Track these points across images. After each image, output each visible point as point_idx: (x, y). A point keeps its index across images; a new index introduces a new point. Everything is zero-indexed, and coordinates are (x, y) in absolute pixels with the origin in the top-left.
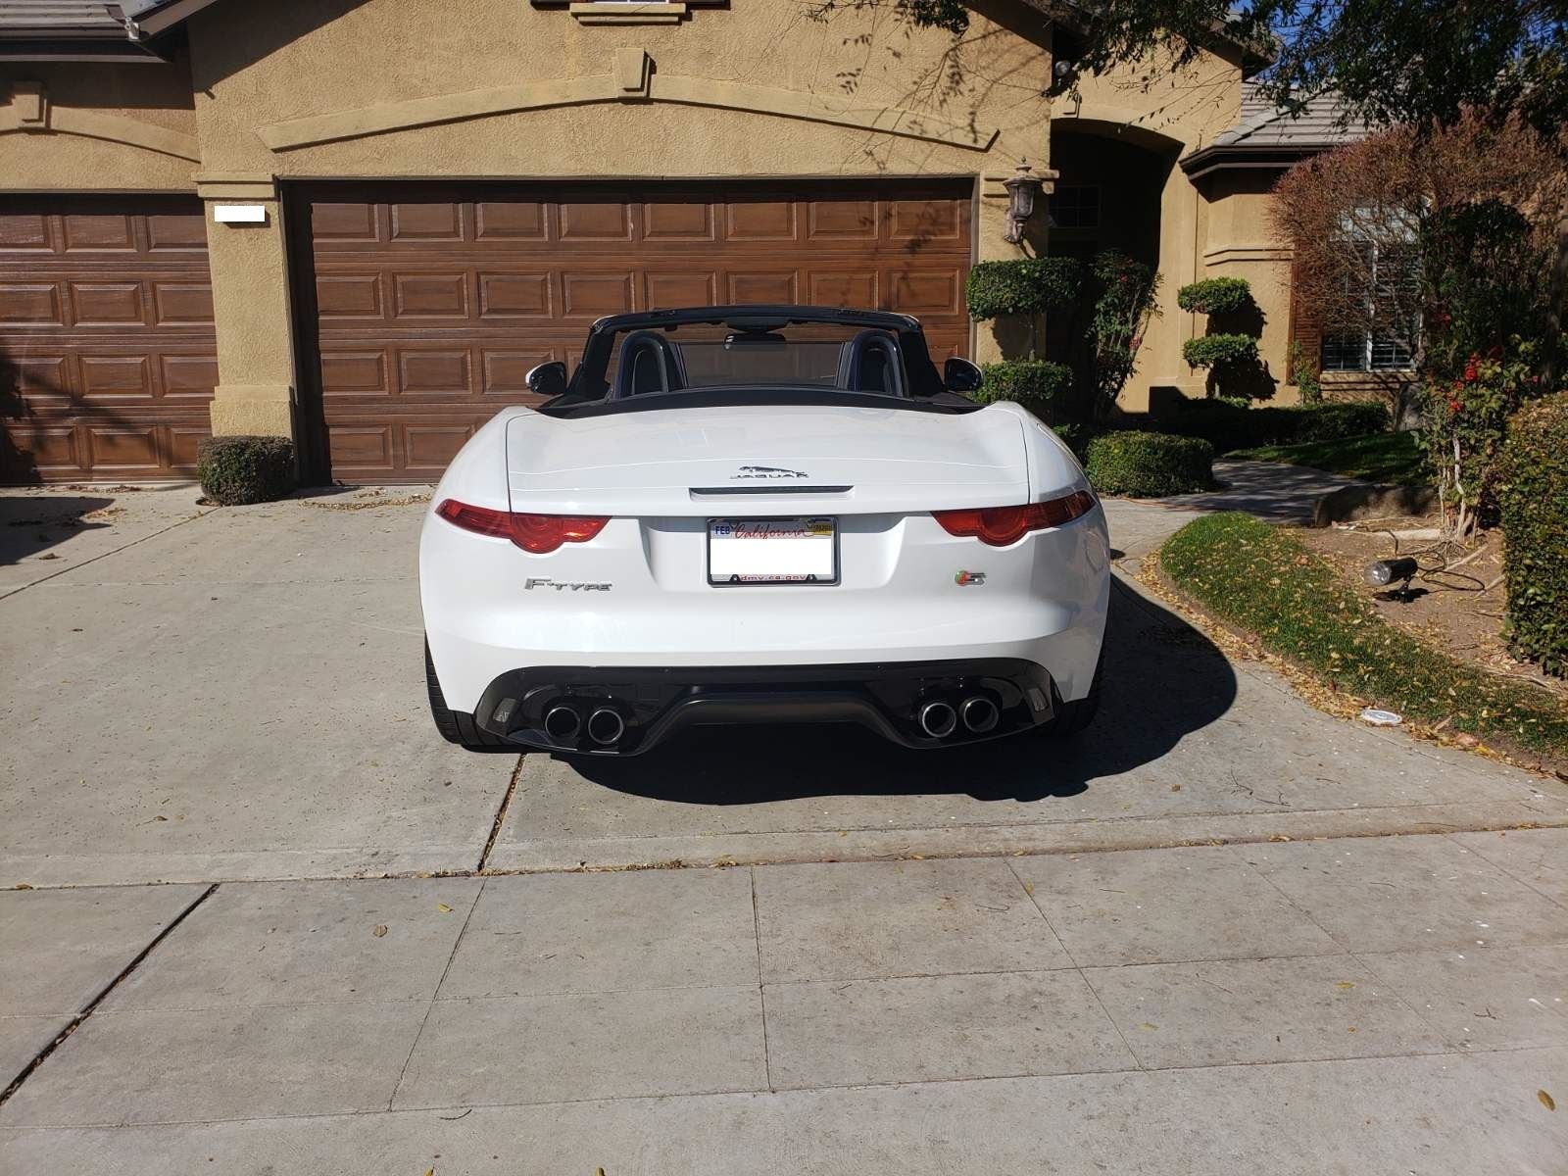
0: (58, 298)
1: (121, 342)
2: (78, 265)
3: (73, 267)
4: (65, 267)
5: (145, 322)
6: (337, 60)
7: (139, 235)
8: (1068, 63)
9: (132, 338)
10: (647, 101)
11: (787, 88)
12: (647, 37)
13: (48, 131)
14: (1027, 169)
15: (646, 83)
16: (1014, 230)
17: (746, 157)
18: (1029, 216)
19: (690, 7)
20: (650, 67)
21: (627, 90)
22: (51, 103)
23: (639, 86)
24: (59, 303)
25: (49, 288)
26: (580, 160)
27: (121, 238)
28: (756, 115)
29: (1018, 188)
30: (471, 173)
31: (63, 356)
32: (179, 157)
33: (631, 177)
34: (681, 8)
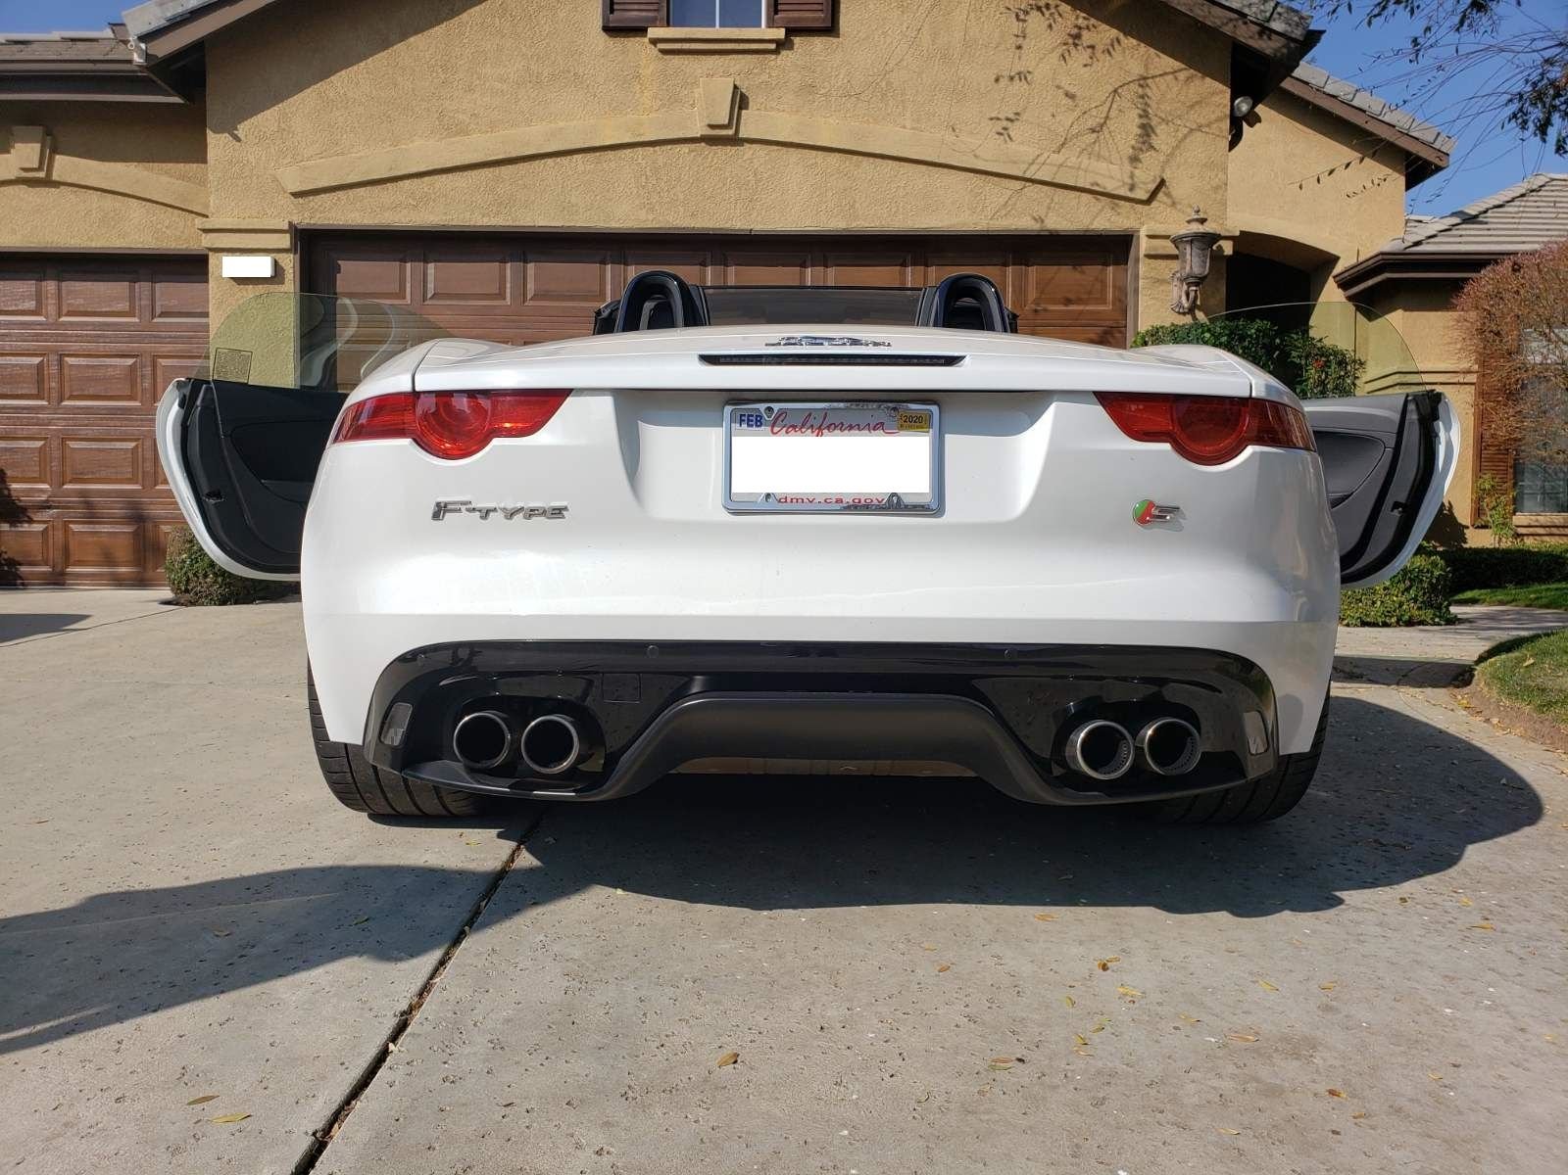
0: (46, 372)
1: (112, 423)
2: (71, 336)
3: (66, 338)
4: (57, 338)
5: (141, 402)
6: (374, 92)
7: (143, 303)
8: (1250, 101)
9: (126, 419)
10: (735, 141)
11: (904, 127)
12: (738, 67)
13: (48, 182)
14: (1203, 221)
15: (735, 119)
16: (1184, 298)
17: (852, 206)
18: (1206, 277)
19: (791, 32)
20: (740, 101)
21: (712, 127)
22: (55, 151)
23: (727, 122)
24: (46, 377)
25: (36, 360)
26: (652, 210)
27: (124, 306)
28: (866, 158)
29: (1191, 242)
30: (522, 223)
31: (45, 439)
32: (192, 212)
33: (713, 229)
34: (780, 33)
